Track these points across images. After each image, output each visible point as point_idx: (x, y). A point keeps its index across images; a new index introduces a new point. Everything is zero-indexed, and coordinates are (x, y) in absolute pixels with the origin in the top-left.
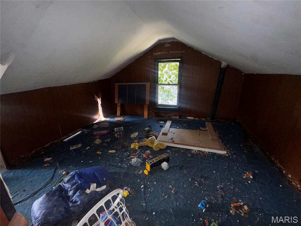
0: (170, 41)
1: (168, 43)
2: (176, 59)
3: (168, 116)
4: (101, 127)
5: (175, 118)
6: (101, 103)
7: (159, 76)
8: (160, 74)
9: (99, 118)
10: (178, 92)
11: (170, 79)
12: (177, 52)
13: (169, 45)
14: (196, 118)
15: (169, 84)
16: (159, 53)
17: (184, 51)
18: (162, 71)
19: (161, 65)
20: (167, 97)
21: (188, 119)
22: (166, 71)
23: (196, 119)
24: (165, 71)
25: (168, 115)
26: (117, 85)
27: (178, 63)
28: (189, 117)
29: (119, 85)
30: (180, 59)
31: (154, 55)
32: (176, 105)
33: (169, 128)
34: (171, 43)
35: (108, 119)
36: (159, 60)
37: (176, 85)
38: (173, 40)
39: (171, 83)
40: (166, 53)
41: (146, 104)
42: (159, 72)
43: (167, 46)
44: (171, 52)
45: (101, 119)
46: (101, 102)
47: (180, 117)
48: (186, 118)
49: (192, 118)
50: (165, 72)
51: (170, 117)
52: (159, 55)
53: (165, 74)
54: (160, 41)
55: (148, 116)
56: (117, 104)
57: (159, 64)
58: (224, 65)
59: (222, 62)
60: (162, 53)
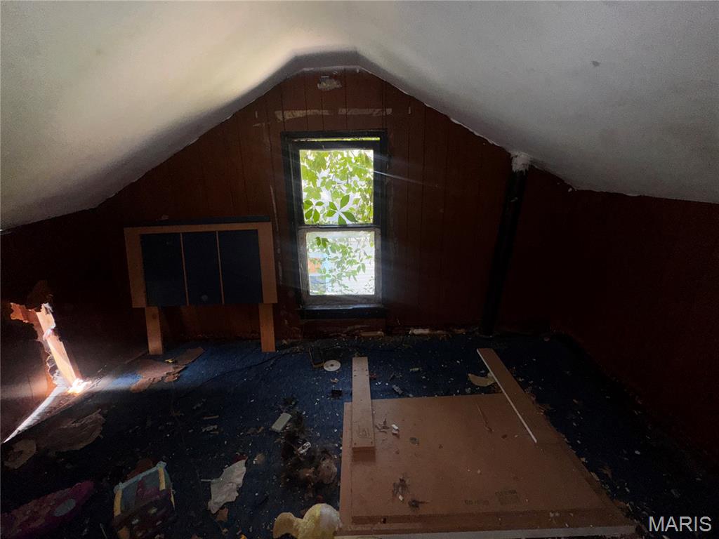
0: (335, 67)
1: (332, 76)
2: (364, 139)
3: (347, 334)
4: (52, 454)
5: (373, 337)
6: (54, 326)
7: (305, 195)
8: (308, 190)
9: (53, 387)
10: (377, 251)
11: (345, 209)
12: (367, 112)
13: (335, 84)
14: (437, 329)
15: (342, 227)
16: (299, 114)
17: (389, 111)
18: (313, 179)
19: (307, 157)
20: (338, 267)
21: (413, 334)
22: (327, 180)
23: (438, 332)
24: (324, 178)
25: (349, 328)
26: (132, 237)
27: (370, 153)
28: (417, 327)
29: (143, 236)
30: (379, 139)
31: (280, 117)
32: (372, 293)
33: (370, 402)
34: (342, 77)
35: (104, 384)
36: (302, 138)
37: (370, 231)
38: (348, 67)
39: (348, 222)
40: (326, 112)
41: (265, 302)
42: (305, 184)
43: (325, 85)
44: (343, 111)
45: (71, 391)
46: (53, 320)
47: (388, 332)
48: (408, 334)
49: (426, 331)
50: (322, 184)
51: (354, 336)
52: (299, 118)
53: (323, 188)
54: (297, 62)
55: (277, 339)
56: (143, 309)
57: (302, 152)
58: (523, 164)
59: (514, 153)
60: (309, 112)
